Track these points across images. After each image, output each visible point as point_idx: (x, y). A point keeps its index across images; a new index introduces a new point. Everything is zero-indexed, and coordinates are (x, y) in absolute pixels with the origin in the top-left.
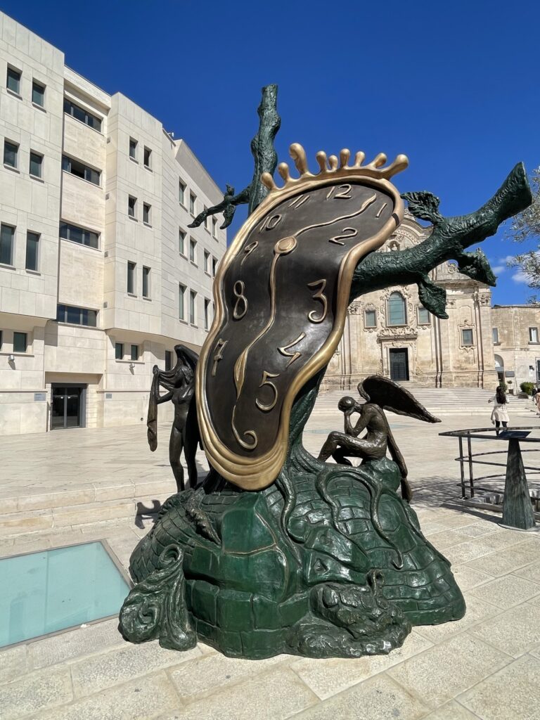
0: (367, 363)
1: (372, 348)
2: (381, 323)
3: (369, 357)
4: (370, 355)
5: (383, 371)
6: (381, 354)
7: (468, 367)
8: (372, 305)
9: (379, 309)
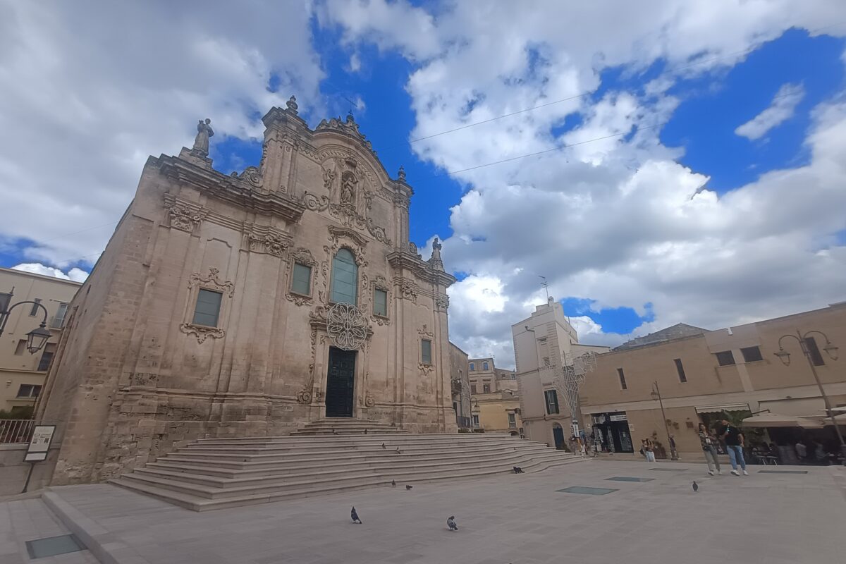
0: (283, 370)
1: (296, 338)
4: (290, 353)
5: (311, 392)
6: (312, 355)
7: (426, 399)
8: (309, 254)
9: (319, 267)
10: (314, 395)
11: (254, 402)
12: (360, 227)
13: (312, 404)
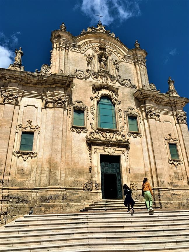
0: (72, 172)
1: (79, 152)
2: (91, 124)
3: (75, 163)
4: (76, 161)
5: (91, 184)
6: (90, 161)
7: (179, 184)
8: (82, 103)
9: (89, 109)
10: (94, 185)
11: (54, 192)
12: (113, 82)
13: (93, 191)
